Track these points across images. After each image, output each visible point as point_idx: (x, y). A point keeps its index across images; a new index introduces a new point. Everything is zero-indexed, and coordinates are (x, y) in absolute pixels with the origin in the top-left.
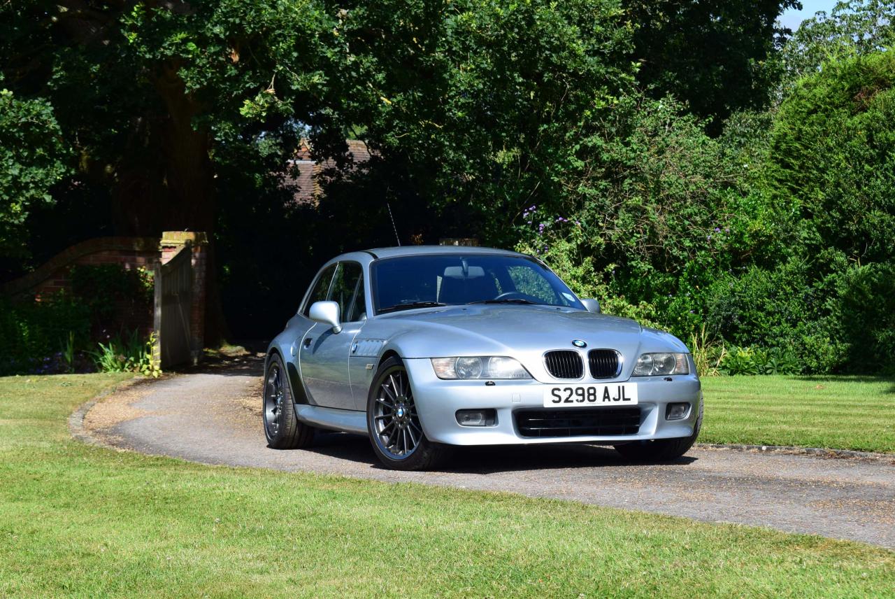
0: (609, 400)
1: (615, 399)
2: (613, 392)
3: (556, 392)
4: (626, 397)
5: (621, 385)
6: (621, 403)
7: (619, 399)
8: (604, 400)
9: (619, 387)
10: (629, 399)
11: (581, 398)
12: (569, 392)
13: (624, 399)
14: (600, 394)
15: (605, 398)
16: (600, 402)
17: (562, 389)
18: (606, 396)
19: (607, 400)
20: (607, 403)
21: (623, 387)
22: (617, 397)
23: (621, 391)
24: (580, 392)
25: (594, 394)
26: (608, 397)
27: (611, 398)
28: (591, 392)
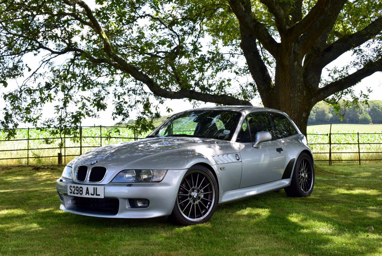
0: (89, 195)
1: (91, 194)
2: (91, 190)
3: (71, 188)
4: (97, 194)
5: (95, 187)
6: (95, 196)
7: (93, 195)
9: (94, 188)
10: (99, 195)
11: (77, 192)
12: (74, 188)
13: (97, 195)
14: (84, 191)
16: (84, 195)
17: (72, 186)
18: (87, 193)
19: (87, 194)
20: (87, 196)
21: (96, 188)
22: (93, 193)
23: (95, 190)
24: (77, 189)
25: (82, 191)
26: (88, 193)
28: (81, 189)
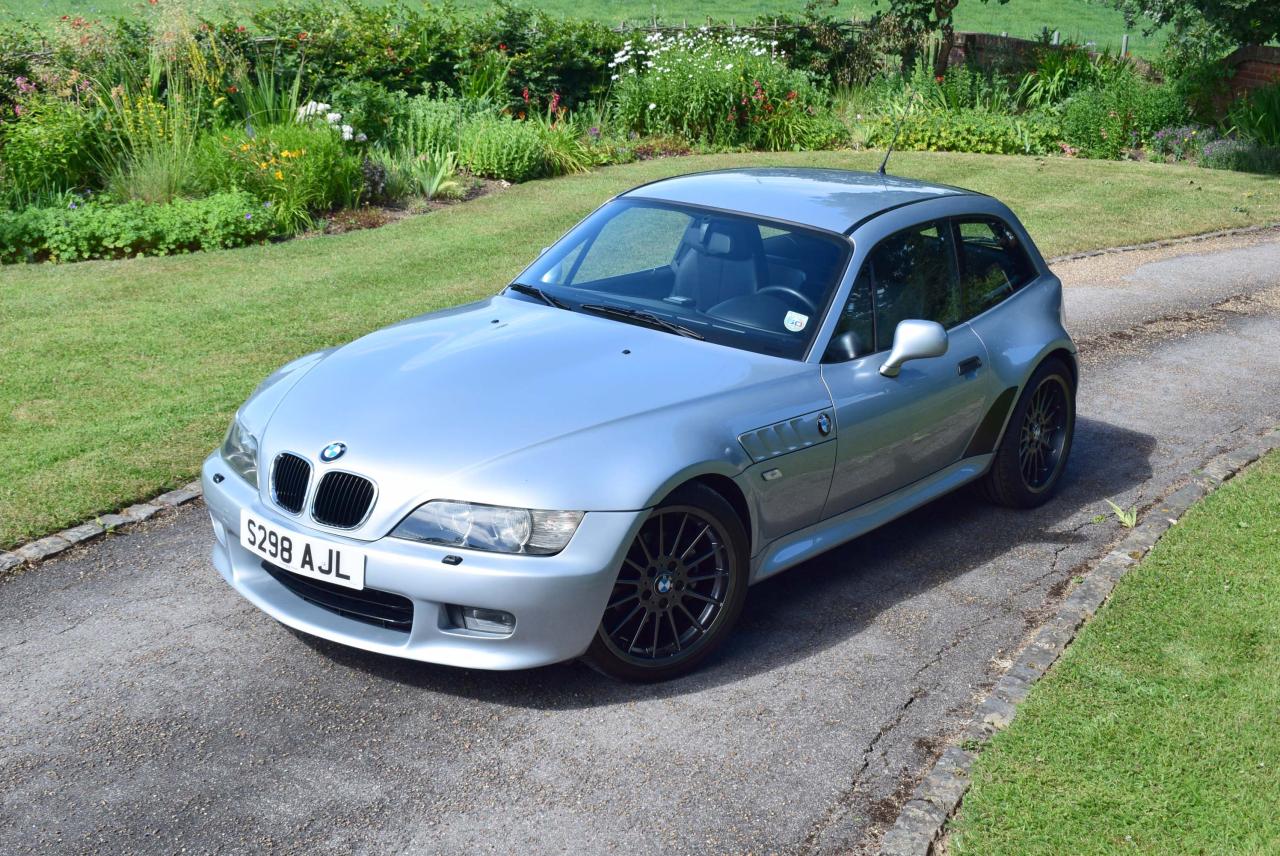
0: (312, 569)
1: (320, 568)
2: (320, 558)
3: (252, 527)
5: (336, 548)
6: (332, 579)
7: (328, 572)
8: (303, 566)
9: (331, 552)
10: (347, 578)
11: (273, 550)
12: (262, 533)
13: (338, 575)
14: (298, 554)
15: (304, 563)
16: (297, 567)
17: (257, 524)
18: (307, 560)
19: (307, 567)
20: (306, 572)
21: (338, 553)
22: (326, 568)
23: (335, 558)
24: (273, 539)
25: (289, 550)
26: (310, 563)
27: (316, 565)
28: (286, 545)
